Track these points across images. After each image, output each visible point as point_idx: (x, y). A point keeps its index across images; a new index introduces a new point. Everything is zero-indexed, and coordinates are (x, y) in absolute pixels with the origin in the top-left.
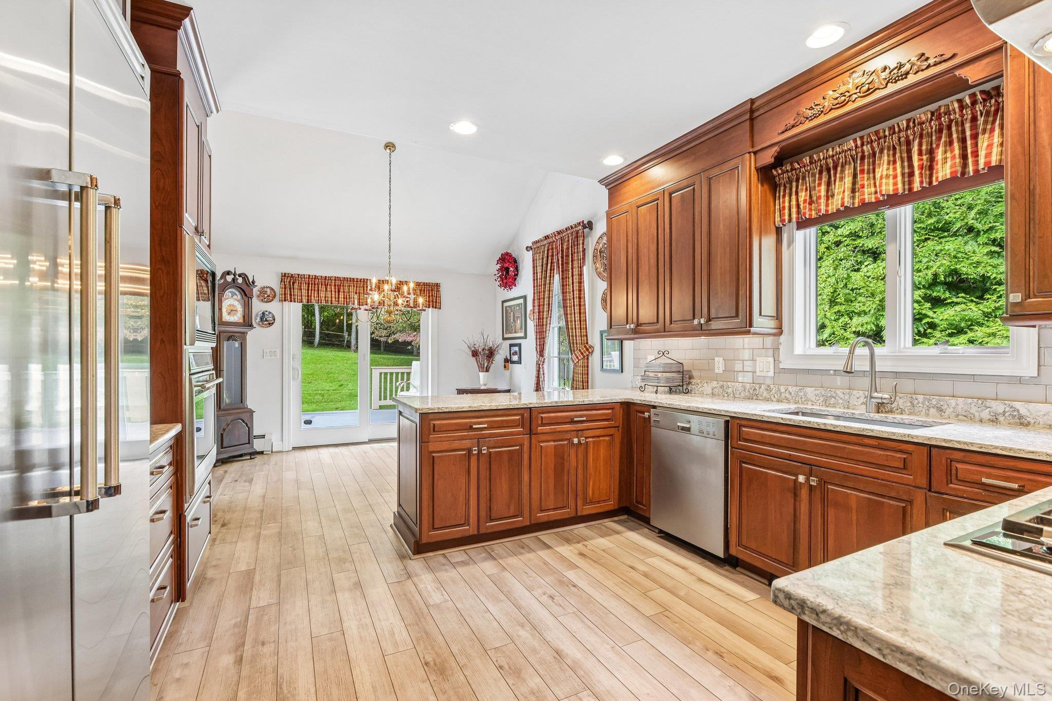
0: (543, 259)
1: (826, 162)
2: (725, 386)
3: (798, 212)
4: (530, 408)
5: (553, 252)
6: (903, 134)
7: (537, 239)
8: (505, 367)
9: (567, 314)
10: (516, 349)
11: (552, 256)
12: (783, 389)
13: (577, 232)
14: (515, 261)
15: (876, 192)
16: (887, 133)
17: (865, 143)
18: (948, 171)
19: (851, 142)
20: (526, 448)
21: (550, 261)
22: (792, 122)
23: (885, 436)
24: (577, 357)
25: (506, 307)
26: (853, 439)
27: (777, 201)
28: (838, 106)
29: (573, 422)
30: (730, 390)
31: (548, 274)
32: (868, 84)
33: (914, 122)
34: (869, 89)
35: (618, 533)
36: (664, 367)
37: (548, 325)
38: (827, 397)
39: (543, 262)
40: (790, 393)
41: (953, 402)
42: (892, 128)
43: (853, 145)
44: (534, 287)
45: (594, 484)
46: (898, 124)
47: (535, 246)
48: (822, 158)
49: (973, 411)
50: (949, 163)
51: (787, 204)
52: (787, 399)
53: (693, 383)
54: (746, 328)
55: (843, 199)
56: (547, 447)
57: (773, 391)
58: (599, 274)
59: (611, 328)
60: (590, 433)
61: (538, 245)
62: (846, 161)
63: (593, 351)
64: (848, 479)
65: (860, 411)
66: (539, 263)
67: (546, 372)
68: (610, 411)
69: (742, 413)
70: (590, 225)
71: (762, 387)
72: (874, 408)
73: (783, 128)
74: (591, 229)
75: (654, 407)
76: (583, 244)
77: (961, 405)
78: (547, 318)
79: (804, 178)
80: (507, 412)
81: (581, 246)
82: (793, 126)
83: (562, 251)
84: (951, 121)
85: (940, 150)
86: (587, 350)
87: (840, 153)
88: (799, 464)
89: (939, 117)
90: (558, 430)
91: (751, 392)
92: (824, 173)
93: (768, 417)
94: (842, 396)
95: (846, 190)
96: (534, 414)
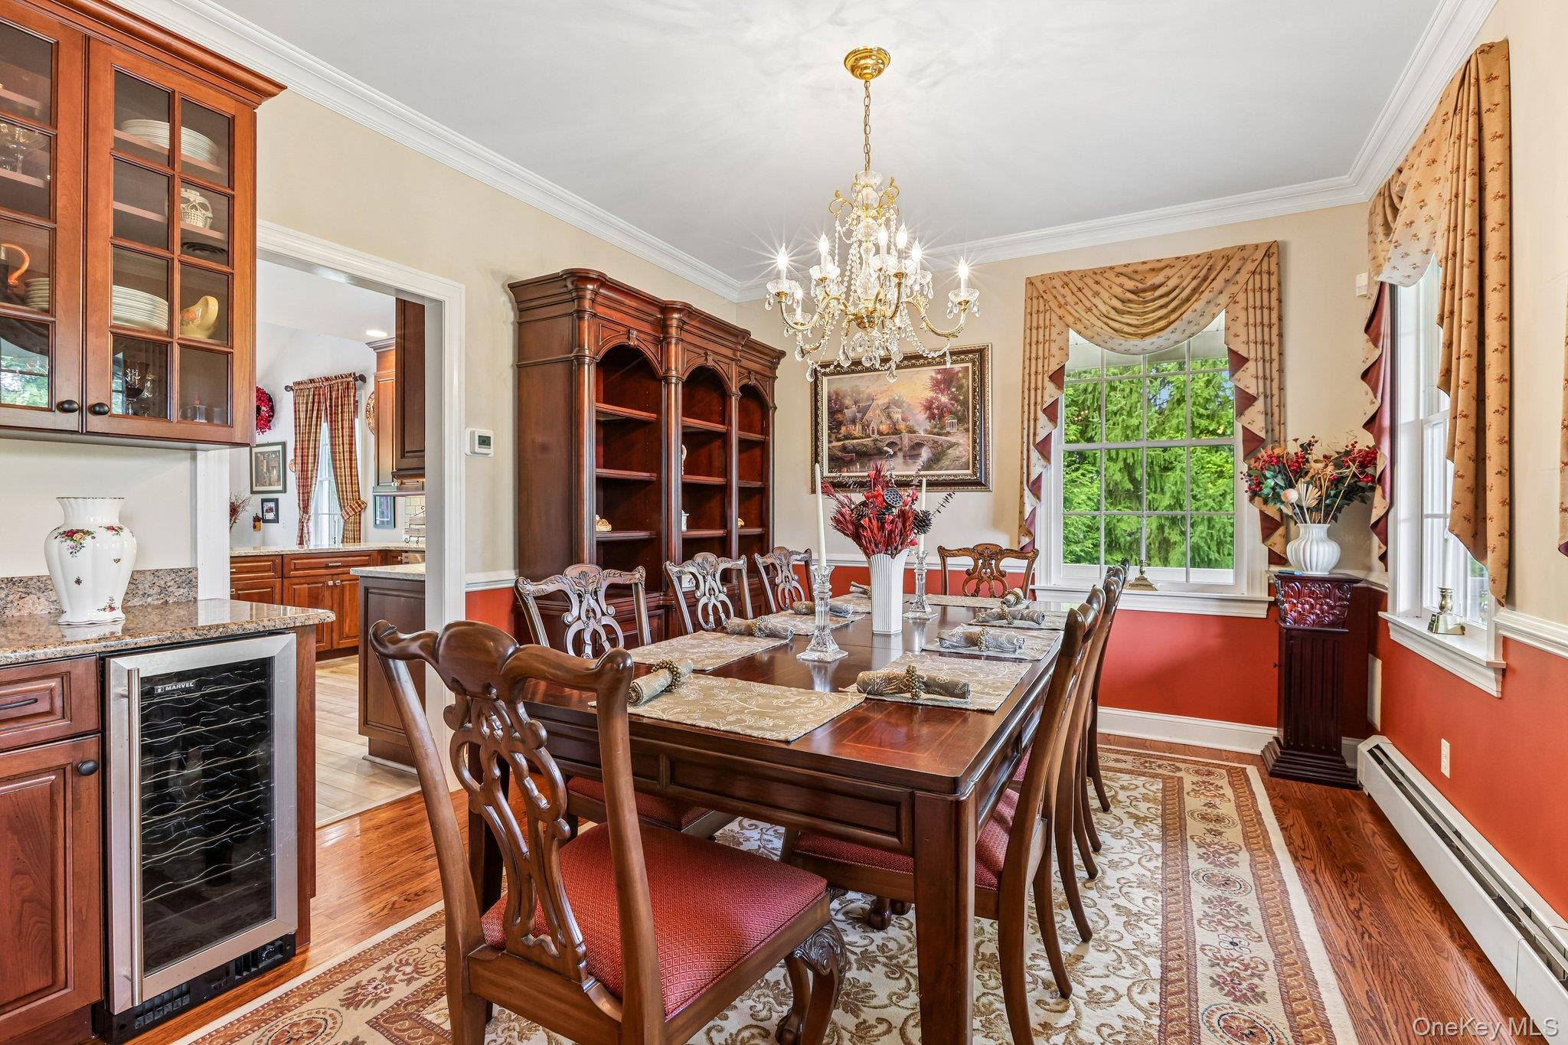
0: (307, 403)
4: (282, 555)
5: (319, 398)
7: (299, 379)
8: (255, 527)
9: (336, 468)
10: (272, 505)
11: (319, 402)
13: (348, 383)
14: (270, 400)
20: (278, 590)
21: (316, 408)
24: (348, 514)
25: (256, 453)
29: (327, 567)
31: (314, 423)
37: (314, 479)
39: (307, 407)
44: (296, 434)
47: (297, 388)
56: (301, 588)
58: (369, 430)
59: (378, 485)
60: (346, 576)
61: (302, 387)
63: (365, 508)
66: (302, 408)
67: (312, 530)
68: (368, 558)
70: (361, 379)
74: (363, 382)
75: (406, 552)
76: (355, 396)
78: (312, 471)
80: (257, 559)
81: (352, 398)
83: (331, 399)
86: (360, 506)
90: (312, 574)
96: (285, 560)
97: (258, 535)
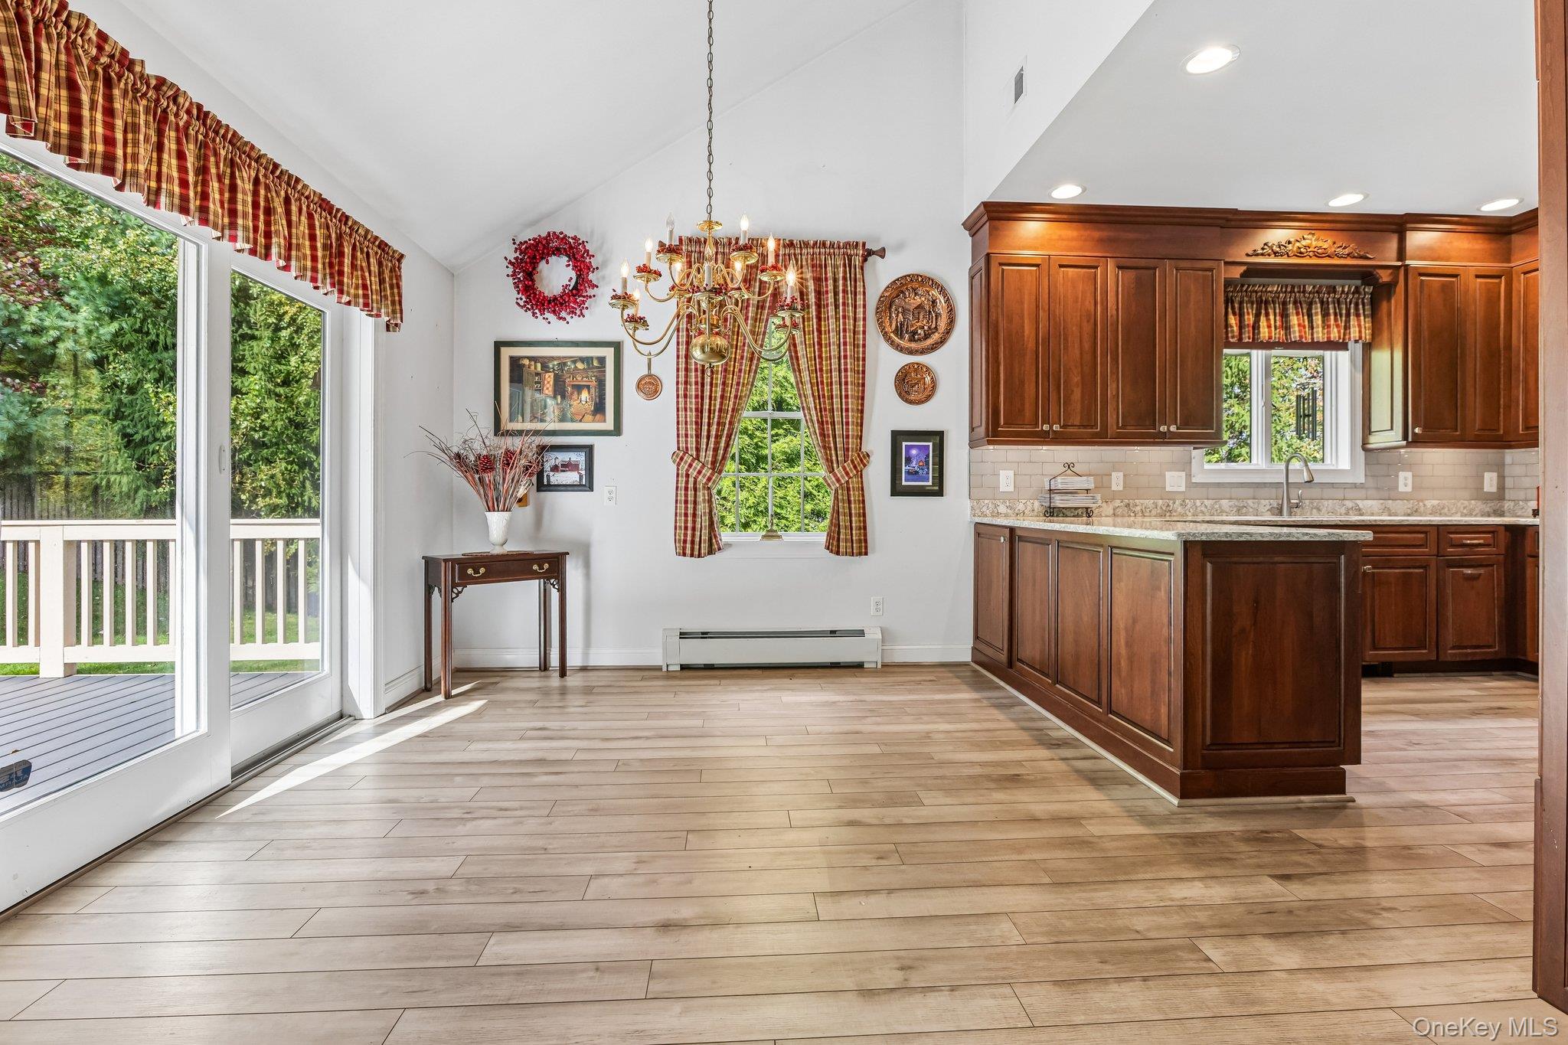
12: (1198, 503)
13: (850, 258)
18: (1336, 335)
22: (1260, 251)
25: (517, 358)
28: (1300, 255)
30: (1138, 508)
34: (1323, 253)
40: (1206, 507)
41: (1326, 503)
47: (691, 250)
50: (1335, 329)
52: (1203, 512)
55: (1267, 333)
57: (1189, 506)
58: (888, 339)
62: (1268, 300)
71: (1177, 503)
73: (1251, 252)
76: (863, 280)
82: (1262, 254)
86: (861, 460)
89: (1329, 293)
91: (1164, 508)
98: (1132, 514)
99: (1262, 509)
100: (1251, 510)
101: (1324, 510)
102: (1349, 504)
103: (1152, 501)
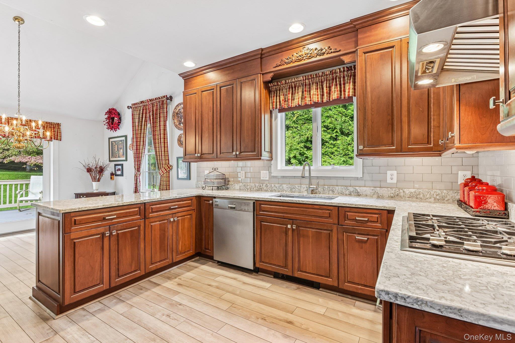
0: (139, 114)
1: (291, 84)
2: (246, 185)
3: (280, 105)
4: (145, 203)
5: (146, 111)
6: (320, 78)
7: (135, 102)
8: (111, 178)
9: (156, 147)
10: (120, 167)
11: (146, 113)
12: (273, 186)
13: (163, 101)
14: (119, 114)
15: (311, 100)
16: (315, 76)
17: (307, 79)
18: (336, 96)
19: (302, 77)
20: (142, 228)
21: (144, 116)
22: (279, 64)
23: (323, 204)
24: (163, 172)
25: (112, 142)
26: (310, 206)
27: (271, 99)
28: (298, 60)
29: (170, 209)
30: (249, 187)
31: (143, 124)
32: (310, 54)
33: (324, 74)
34: (310, 56)
35: (196, 267)
36: (216, 177)
37: (143, 153)
38: (292, 188)
39: (139, 116)
40: (276, 187)
41: (337, 188)
42: (316, 75)
43: (302, 79)
44: (133, 130)
45: (182, 243)
46: (319, 73)
47: (133, 107)
48: (290, 82)
49: (343, 191)
50: (336, 93)
51: (275, 100)
52: (275, 190)
53: (230, 184)
54: (258, 157)
55: (298, 101)
56: (155, 225)
57: (269, 187)
58: (176, 126)
59: (186, 155)
60: (180, 214)
61: (136, 106)
62: (299, 85)
63: (172, 168)
64: (308, 224)
65: (305, 194)
66: (137, 117)
67: (141, 180)
68: (190, 201)
69: (262, 198)
70: (171, 98)
71: (264, 185)
72: (310, 192)
73: (275, 65)
74: (171, 100)
75: (215, 198)
76: (167, 108)
77: (340, 189)
78: (142, 149)
79: (282, 90)
80: (130, 207)
81: (165, 109)
82: (280, 65)
83: (153, 111)
84: (336, 76)
85: (333, 87)
86: (169, 167)
87: (297, 81)
88: (288, 220)
89: (333, 74)
90: (162, 214)
91: (259, 187)
92: (291, 89)
93: (274, 199)
94: (298, 188)
95: (300, 98)
96: (147, 207)
97: (113, 182)
98: (246, 189)
99: (302, 190)
100: (297, 190)
101: (336, 192)
102: (351, 189)
103: (254, 184)
